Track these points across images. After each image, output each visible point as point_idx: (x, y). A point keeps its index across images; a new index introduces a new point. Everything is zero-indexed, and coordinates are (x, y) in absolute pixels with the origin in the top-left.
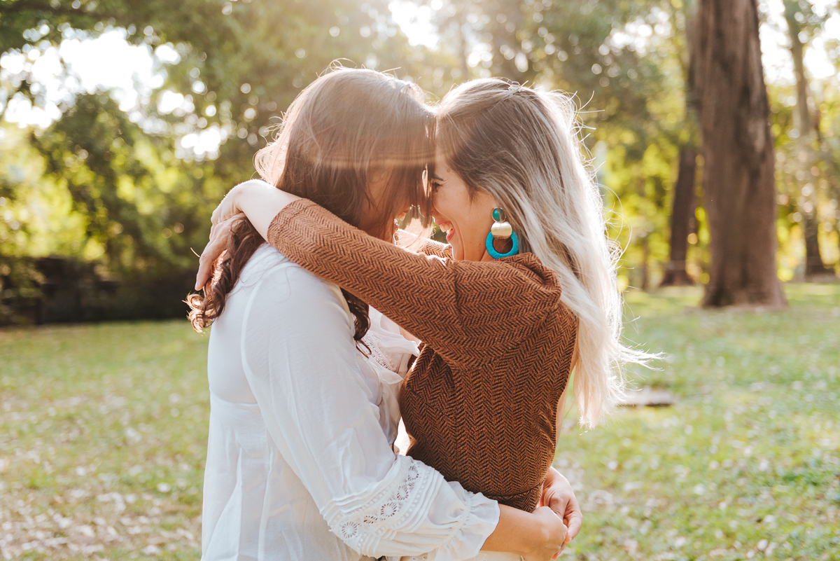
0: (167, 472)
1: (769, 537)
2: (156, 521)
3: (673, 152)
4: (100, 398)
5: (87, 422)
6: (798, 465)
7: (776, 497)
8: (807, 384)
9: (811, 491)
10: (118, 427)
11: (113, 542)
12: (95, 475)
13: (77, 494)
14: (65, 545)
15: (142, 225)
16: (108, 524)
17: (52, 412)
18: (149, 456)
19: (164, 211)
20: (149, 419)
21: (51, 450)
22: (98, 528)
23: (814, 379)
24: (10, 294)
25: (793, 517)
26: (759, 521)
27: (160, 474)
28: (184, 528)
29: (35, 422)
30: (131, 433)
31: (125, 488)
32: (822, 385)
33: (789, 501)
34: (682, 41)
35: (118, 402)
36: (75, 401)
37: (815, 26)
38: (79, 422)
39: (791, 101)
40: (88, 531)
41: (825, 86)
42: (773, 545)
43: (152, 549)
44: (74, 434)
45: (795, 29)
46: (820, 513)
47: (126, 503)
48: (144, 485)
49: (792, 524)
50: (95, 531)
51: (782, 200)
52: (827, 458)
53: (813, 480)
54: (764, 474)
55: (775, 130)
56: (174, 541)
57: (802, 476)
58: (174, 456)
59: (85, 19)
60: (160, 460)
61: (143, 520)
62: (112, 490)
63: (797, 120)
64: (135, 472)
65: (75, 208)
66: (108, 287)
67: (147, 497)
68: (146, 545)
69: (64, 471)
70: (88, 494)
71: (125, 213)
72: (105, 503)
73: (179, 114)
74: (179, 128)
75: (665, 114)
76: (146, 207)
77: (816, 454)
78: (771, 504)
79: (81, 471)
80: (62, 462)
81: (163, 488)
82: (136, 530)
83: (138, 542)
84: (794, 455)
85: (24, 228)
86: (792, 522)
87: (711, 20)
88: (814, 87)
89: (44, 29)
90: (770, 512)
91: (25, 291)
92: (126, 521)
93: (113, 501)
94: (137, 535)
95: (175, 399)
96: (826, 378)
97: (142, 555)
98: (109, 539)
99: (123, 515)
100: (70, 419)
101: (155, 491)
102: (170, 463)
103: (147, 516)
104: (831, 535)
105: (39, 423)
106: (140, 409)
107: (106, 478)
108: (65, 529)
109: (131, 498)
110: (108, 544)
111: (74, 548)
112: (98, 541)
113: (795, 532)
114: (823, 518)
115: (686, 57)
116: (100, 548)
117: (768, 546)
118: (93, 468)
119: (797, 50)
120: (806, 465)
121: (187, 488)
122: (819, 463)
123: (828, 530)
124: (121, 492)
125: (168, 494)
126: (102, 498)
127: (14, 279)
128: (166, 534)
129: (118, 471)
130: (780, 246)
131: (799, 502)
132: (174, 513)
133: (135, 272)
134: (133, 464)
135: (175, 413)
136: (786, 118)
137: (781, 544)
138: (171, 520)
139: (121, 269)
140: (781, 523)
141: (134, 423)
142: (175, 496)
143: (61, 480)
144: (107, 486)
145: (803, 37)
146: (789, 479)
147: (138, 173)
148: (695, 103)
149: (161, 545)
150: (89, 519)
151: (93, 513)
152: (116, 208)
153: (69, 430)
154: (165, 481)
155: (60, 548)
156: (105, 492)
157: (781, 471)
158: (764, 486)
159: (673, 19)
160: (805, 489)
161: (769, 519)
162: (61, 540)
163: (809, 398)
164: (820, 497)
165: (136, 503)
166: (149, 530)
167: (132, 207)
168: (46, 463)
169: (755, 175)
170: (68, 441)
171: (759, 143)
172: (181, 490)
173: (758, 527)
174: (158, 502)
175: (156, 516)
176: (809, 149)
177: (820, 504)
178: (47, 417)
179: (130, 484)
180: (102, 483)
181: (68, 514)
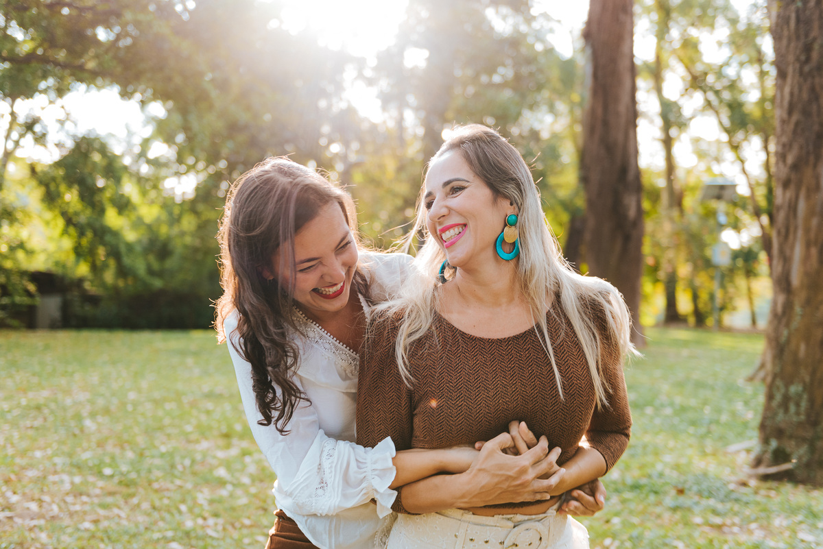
0: (113, 458)
1: (614, 536)
2: (96, 500)
3: (565, 217)
4: (68, 392)
5: (52, 412)
6: (644, 476)
7: (624, 501)
8: (657, 410)
9: (652, 498)
10: (78, 418)
11: (53, 518)
12: (50, 458)
13: (31, 473)
14: (10, 518)
15: (123, 249)
16: (53, 502)
17: (24, 402)
18: (100, 444)
19: (145, 240)
20: (107, 411)
21: (16, 434)
22: (44, 504)
23: (663, 406)
24: (5, 301)
25: (635, 520)
26: (608, 522)
27: (107, 460)
28: (119, 508)
29: (7, 410)
30: (88, 423)
31: (75, 470)
32: (668, 411)
33: (632, 506)
34: (578, 129)
35: (82, 396)
36: (45, 393)
37: (683, 125)
38: (46, 411)
39: (661, 183)
40: (34, 506)
41: (689, 172)
42: (617, 543)
43: (87, 525)
44: (38, 422)
45: (667, 125)
46: (659, 516)
47: (72, 483)
48: (91, 468)
49: (633, 526)
50: (40, 507)
51: (649, 261)
52: (667, 472)
53: (654, 489)
54: (615, 482)
55: (646, 205)
56: (107, 518)
57: (645, 485)
58: (122, 445)
59: (86, 75)
60: (110, 448)
61: (85, 498)
62: (63, 471)
63: (665, 198)
64: (86, 456)
65: (65, 232)
66: (93, 300)
67: (91, 479)
68: (84, 520)
69: (23, 453)
70: (40, 474)
71: (108, 238)
72: (54, 483)
73: (163, 160)
74: (163, 172)
75: (559, 186)
76: (130, 236)
77: (659, 467)
78: (619, 507)
79: (38, 454)
80: (24, 445)
81: (108, 471)
82: (78, 508)
83: (76, 518)
84: (642, 467)
85: (21, 246)
86: (634, 524)
87: (599, 111)
88: (680, 173)
89: (51, 81)
90: (617, 514)
91: (18, 299)
92: (70, 499)
93: (62, 482)
94: (76, 512)
95: (132, 396)
96: (672, 404)
97: (78, 530)
98: (51, 514)
99: (67, 494)
100: (38, 408)
101: (100, 474)
102: (117, 451)
103: (88, 495)
104: (665, 536)
105: (9, 411)
106: (101, 402)
107: (59, 460)
108: (14, 504)
109: (77, 480)
110: (49, 519)
111: (18, 520)
112: (42, 516)
113: (635, 533)
114: (659, 521)
115: (580, 141)
116: (42, 522)
117: (612, 544)
118: (49, 452)
119: (668, 142)
120: (650, 476)
121: (129, 472)
122: (661, 475)
123: (661, 532)
124: (71, 474)
125: (112, 476)
126: (52, 478)
127: (10, 288)
128: (102, 512)
129: (70, 455)
130: (646, 297)
131: (641, 507)
132: (111, 494)
133: (116, 289)
134: (84, 450)
135: (130, 408)
136: (655, 196)
137: (622, 542)
138: (109, 500)
139: (103, 285)
140: (626, 524)
141: (93, 415)
142: (116, 479)
143: (18, 461)
144: (59, 468)
145: (673, 132)
146: (636, 487)
147: (123, 205)
148: (584, 179)
149: (96, 522)
150: (37, 496)
151: (42, 491)
152: (102, 234)
153: (35, 418)
154: (110, 466)
155: (5, 520)
156: (55, 473)
157: (629, 480)
158: (614, 492)
159: (571, 111)
160: (647, 496)
161: (616, 521)
162: (8, 514)
163: (658, 421)
164: (658, 504)
165: (82, 483)
166: (87, 508)
167: (116, 234)
168: (9, 446)
169: (627, 238)
170: (32, 427)
171: (632, 213)
172: (122, 474)
173: (606, 527)
174: (101, 483)
175: (97, 496)
176: (671, 220)
177: (658, 510)
178: (19, 405)
179: (79, 467)
180: (55, 465)
181: (19, 491)
